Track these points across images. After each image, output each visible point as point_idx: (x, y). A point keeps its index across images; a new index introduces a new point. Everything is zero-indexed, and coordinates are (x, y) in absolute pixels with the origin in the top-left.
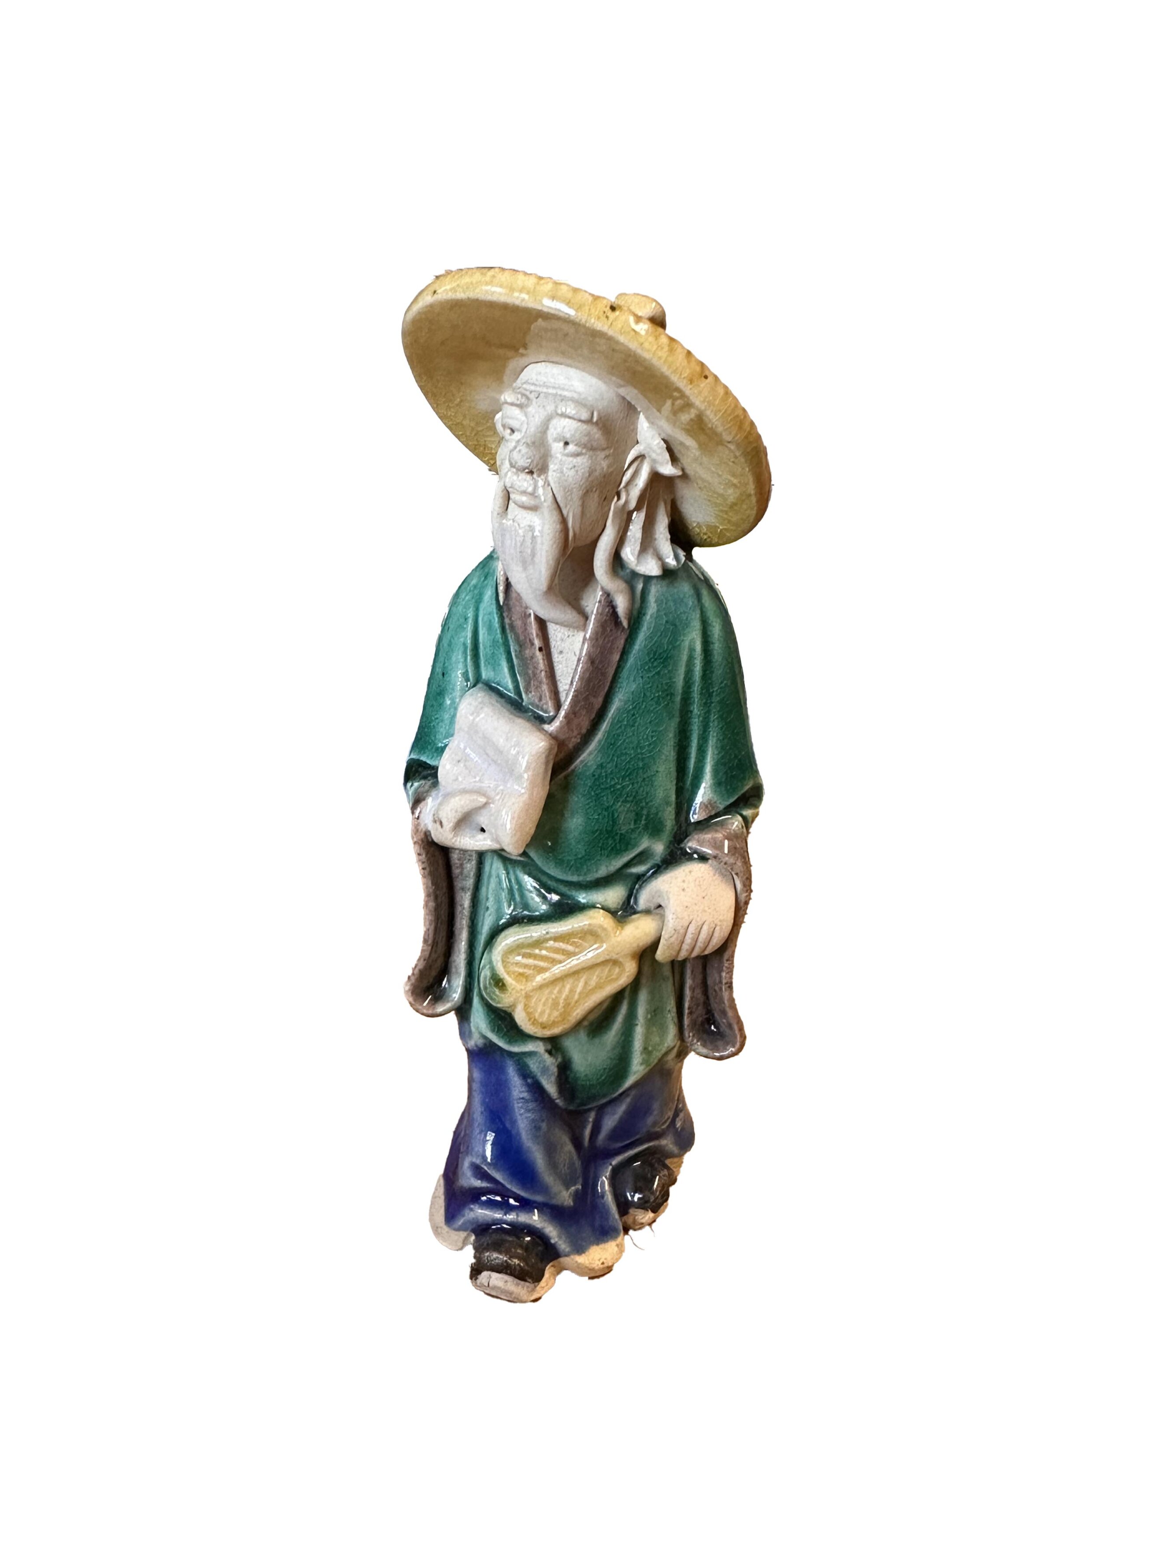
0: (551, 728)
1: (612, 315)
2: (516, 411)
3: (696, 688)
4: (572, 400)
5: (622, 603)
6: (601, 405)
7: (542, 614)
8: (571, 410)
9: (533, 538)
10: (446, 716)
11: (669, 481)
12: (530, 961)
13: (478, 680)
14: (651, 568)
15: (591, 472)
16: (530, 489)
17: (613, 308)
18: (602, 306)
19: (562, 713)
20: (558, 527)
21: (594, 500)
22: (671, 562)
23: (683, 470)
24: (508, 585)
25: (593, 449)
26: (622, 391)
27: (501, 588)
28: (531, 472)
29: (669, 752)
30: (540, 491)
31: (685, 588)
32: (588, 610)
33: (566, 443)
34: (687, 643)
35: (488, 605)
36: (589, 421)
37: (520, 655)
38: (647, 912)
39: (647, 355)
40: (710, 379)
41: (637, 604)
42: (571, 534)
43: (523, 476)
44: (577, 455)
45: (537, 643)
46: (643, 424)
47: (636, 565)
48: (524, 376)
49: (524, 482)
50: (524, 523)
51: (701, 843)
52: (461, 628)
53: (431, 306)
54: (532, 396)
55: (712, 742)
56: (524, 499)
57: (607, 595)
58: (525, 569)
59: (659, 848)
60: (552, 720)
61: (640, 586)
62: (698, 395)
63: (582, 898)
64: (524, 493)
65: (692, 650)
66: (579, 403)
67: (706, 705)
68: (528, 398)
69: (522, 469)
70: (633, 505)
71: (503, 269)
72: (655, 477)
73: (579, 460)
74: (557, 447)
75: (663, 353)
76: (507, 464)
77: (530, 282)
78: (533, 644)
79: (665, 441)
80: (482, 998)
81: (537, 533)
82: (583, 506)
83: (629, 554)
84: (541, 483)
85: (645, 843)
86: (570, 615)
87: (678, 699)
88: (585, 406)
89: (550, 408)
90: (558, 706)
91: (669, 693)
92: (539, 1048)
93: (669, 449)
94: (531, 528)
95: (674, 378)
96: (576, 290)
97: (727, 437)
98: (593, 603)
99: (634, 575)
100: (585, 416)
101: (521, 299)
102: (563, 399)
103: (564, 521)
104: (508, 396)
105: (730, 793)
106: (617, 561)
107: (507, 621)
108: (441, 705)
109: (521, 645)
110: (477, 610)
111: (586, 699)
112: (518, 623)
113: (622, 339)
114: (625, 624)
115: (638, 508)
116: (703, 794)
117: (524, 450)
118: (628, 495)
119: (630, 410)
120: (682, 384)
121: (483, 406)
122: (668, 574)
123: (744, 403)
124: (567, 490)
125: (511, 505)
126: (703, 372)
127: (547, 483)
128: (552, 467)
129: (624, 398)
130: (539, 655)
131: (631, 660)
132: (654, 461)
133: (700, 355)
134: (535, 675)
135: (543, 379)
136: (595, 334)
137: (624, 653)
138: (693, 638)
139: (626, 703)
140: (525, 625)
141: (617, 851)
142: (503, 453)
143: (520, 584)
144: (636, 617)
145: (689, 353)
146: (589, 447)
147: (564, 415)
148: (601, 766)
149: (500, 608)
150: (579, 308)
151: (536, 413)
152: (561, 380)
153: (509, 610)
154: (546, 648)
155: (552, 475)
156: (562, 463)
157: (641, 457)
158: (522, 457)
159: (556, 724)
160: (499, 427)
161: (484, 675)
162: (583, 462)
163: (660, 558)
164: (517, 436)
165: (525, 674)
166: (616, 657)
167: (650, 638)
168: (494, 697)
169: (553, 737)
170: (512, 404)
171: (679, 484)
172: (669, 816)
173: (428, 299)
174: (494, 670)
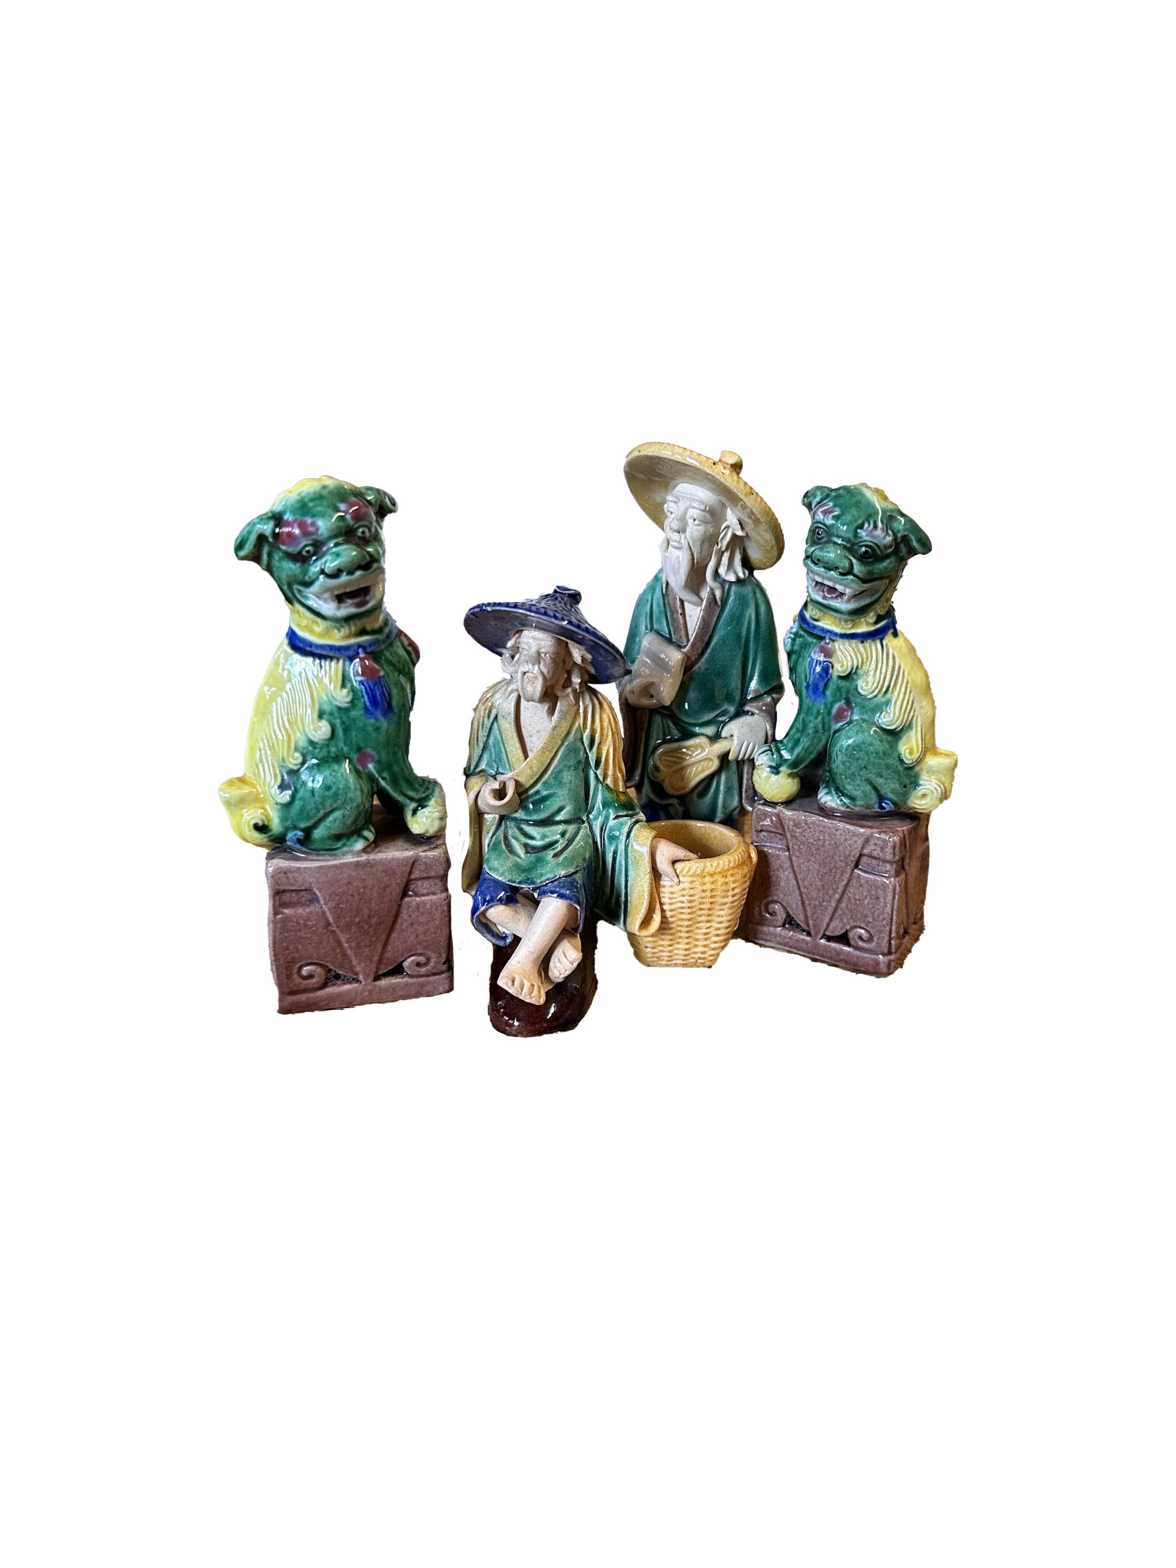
0: (684, 650)
1: (714, 467)
2: (673, 504)
3: (752, 635)
4: (698, 501)
5: (718, 594)
6: (712, 503)
7: (683, 598)
8: (696, 505)
9: (679, 561)
10: (637, 647)
11: (741, 537)
12: (672, 759)
13: (652, 629)
14: (731, 578)
15: (705, 532)
16: (678, 540)
17: (714, 464)
18: (711, 462)
19: (690, 643)
20: (690, 557)
21: (706, 546)
22: (741, 575)
23: (747, 534)
24: (667, 584)
25: (706, 523)
26: (720, 497)
27: (664, 586)
28: (679, 532)
29: (738, 664)
30: (683, 541)
31: (748, 589)
32: (703, 597)
33: (695, 520)
34: (748, 614)
35: (658, 594)
36: (705, 510)
37: (672, 616)
38: (726, 738)
39: (728, 484)
40: (755, 495)
41: (725, 595)
42: (695, 561)
43: (676, 534)
44: (699, 525)
45: (680, 611)
46: (729, 513)
47: (726, 575)
48: (677, 488)
49: (675, 536)
50: (675, 555)
51: (751, 707)
52: (646, 605)
53: (638, 457)
54: (680, 498)
55: (759, 661)
56: (675, 544)
57: (712, 589)
58: (675, 576)
59: (732, 710)
60: (685, 647)
61: (727, 587)
62: (749, 501)
63: (697, 730)
64: (675, 541)
65: (750, 617)
66: (701, 502)
67: (757, 643)
68: (678, 499)
69: (675, 531)
70: (724, 549)
71: (669, 444)
72: (734, 536)
73: (700, 527)
74: (690, 521)
75: (735, 484)
76: (668, 528)
77: (681, 450)
78: (677, 612)
79: (739, 521)
80: (649, 777)
81: (680, 559)
82: (701, 548)
83: (722, 571)
84: (683, 537)
85: (725, 706)
86: (695, 598)
87: (743, 640)
88: (703, 504)
89: (688, 504)
90: (688, 640)
91: (739, 636)
92: (675, 801)
93: (740, 524)
94: (678, 557)
95: (739, 494)
96: (699, 455)
97: (762, 520)
98: (705, 594)
99: (724, 581)
100: (703, 508)
101: (677, 458)
102: (694, 500)
103: (692, 555)
104: (669, 498)
105: (766, 685)
106: (716, 574)
107: (666, 601)
108: (635, 641)
109: (672, 612)
110: (653, 596)
111: (701, 637)
112: (671, 602)
113: (718, 477)
114: (720, 603)
115: (727, 549)
116: (753, 685)
117: (676, 522)
118: (722, 544)
119: (724, 506)
120: (742, 497)
121: (659, 500)
122: (739, 581)
123: (769, 505)
124: (694, 541)
125: (670, 547)
126: (752, 492)
127: (685, 537)
128: (688, 530)
129: (720, 501)
130: (680, 616)
131: (722, 619)
132: (733, 529)
133: (750, 484)
134: (678, 626)
135: (685, 491)
136: (707, 474)
137: (719, 617)
138: (751, 612)
139: (719, 640)
140: (675, 603)
141: (713, 709)
142: (666, 523)
143: (672, 584)
144: (725, 600)
145: (746, 483)
146: (704, 522)
147: (694, 507)
148: (707, 669)
149: (663, 595)
150: (700, 463)
151: (682, 506)
152: (694, 491)
153: (667, 595)
154: (683, 614)
155: (688, 534)
156: (692, 528)
157: (728, 527)
158: (675, 525)
159: (687, 648)
160: (666, 511)
161: (655, 627)
162: (702, 528)
163: (736, 573)
164: (673, 516)
165: (673, 626)
166: (715, 619)
167: (731, 610)
168: (659, 637)
169: (685, 653)
170: (672, 501)
171: (746, 539)
172: (737, 695)
173: (636, 454)
174: (659, 624)
